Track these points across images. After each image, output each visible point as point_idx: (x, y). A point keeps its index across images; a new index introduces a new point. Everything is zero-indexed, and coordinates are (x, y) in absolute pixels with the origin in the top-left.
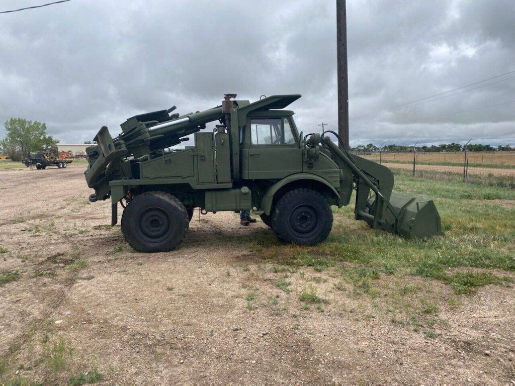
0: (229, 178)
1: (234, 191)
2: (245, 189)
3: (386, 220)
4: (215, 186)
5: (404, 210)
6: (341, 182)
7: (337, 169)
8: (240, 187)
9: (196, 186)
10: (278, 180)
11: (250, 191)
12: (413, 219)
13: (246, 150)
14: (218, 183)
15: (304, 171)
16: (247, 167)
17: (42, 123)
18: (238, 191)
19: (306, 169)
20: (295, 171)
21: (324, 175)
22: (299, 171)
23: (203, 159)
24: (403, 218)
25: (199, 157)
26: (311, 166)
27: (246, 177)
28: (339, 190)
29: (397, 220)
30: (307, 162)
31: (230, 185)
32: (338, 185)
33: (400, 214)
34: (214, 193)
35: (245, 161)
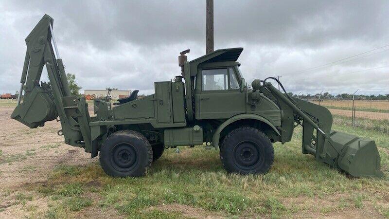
0: (183, 119)
1: (188, 129)
2: (197, 128)
3: (327, 155)
4: (172, 125)
5: (346, 147)
6: (282, 122)
7: (277, 110)
8: (193, 126)
9: (157, 126)
10: (226, 120)
11: (201, 130)
12: (354, 155)
13: (198, 95)
14: (174, 123)
15: (247, 112)
16: (199, 109)
17: (73, 74)
18: (191, 129)
19: (249, 110)
20: (240, 112)
21: (264, 115)
22: (244, 112)
23: (161, 103)
24: (344, 154)
25: (158, 101)
26: (253, 107)
27: (198, 118)
28: (280, 128)
29: (339, 155)
30: (249, 104)
31: (184, 124)
32: (279, 124)
33: (342, 150)
34: (171, 131)
35: (197, 104)
